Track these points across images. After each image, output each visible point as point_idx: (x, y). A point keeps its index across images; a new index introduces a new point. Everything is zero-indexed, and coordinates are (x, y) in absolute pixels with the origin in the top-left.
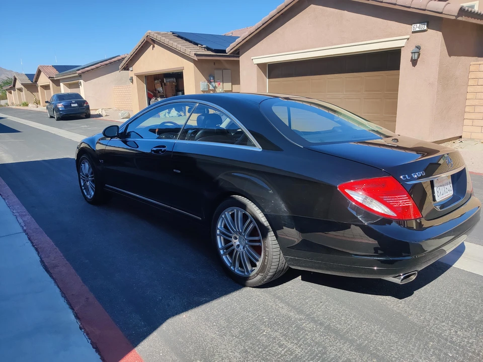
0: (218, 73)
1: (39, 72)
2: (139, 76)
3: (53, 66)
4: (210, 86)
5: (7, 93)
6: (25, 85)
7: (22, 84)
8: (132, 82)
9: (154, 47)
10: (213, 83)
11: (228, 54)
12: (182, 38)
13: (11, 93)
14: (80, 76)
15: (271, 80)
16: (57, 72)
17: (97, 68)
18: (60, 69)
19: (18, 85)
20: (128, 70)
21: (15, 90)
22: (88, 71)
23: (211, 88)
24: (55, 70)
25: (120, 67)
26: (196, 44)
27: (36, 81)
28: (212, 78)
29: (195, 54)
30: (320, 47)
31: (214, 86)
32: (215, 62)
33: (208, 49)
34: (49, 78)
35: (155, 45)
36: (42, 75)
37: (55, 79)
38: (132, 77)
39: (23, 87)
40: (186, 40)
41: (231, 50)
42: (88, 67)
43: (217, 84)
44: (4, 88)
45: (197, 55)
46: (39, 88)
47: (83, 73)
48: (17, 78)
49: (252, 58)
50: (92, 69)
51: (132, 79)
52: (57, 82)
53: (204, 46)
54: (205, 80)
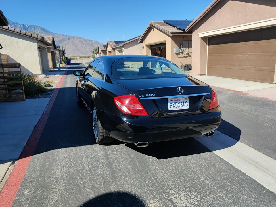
0: (185, 43)
1: (108, 44)
2: (147, 46)
3: (114, 41)
4: (180, 50)
5: (96, 55)
6: (102, 51)
7: (101, 51)
8: (144, 49)
9: (154, 29)
10: (182, 49)
11: (186, 32)
12: (168, 24)
13: (97, 55)
14: (123, 46)
15: (210, 46)
16: (115, 44)
17: (132, 42)
18: (117, 42)
19: (100, 51)
20: (142, 42)
21: (98, 54)
22: (127, 43)
23: (181, 51)
24: (115, 43)
25: (139, 41)
26: (174, 27)
27: (106, 49)
28: (181, 46)
29: (171, 33)
30: (233, 26)
31: (183, 50)
32: (184, 36)
33: (180, 29)
34: (111, 47)
35: (155, 29)
36: (109, 46)
37: (113, 48)
38: (144, 46)
39: (101, 52)
40: (170, 25)
41: (187, 29)
42: (127, 41)
43: (184, 49)
44: (95, 53)
45: (172, 33)
46: (107, 53)
47: (124, 44)
48: (99, 48)
49: (198, 34)
50: (129, 43)
51: (144, 47)
52: (114, 49)
53: (178, 28)
54: (177, 47)
